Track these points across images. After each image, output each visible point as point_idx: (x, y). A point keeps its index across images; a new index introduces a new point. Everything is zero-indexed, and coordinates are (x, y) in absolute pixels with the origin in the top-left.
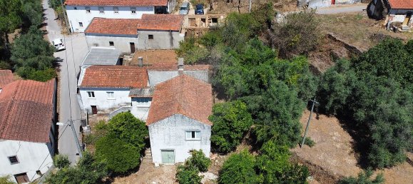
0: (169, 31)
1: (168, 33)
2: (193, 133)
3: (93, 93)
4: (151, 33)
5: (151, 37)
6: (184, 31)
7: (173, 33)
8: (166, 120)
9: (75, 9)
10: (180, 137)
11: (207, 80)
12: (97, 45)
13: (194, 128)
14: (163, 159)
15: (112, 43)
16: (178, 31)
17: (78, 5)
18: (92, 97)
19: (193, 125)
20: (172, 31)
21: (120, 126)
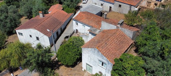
0: (130, 5)
1: (129, 6)
3: (77, 23)
4: (121, 4)
5: (120, 6)
6: (138, 7)
7: (132, 6)
10: (96, 62)
12: (96, 4)
13: (103, 61)
14: (87, 68)
15: (102, 5)
16: (135, 6)
18: (77, 25)
20: (132, 5)
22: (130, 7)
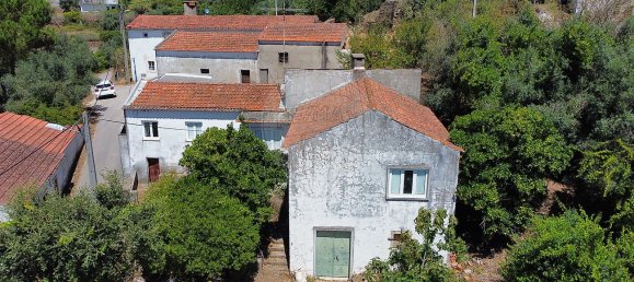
0: (320, 44)
1: (318, 48)
2: (409, 175)
3: (155, 125)
4: (284, 49)
5: (283, 57)
7: (329, 48)
8: (338, 131)
9: (146, 35)
10: (372, 189)
11: (418, 96)
13: (413, 158)
14: (318, 262)
15: (205, 71)
16: (337, 45)
17: (151, 29)
18: (152, 137)
19: (410, 148)
20: (326, 44)
21: (213, 152)
22: (324, 52)
